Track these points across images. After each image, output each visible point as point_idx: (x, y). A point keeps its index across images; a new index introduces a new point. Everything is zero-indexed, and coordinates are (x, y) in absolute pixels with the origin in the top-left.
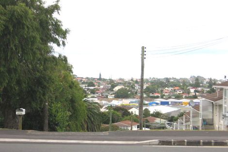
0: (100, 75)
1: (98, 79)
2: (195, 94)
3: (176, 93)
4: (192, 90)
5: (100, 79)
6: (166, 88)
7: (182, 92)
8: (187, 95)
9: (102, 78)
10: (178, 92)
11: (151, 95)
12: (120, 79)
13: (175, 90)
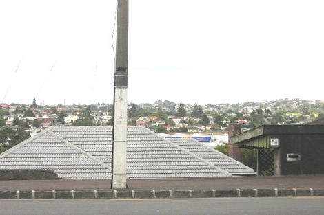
0: (34, 100)
2: (183, 126)
3: (153, 125)
4: (177, 121)
5: (34, 105)
6: (140, 118)
7: (163, 124)
8: (172, 128)
9: (37, 104)
10: (158, 124)
13: (151, 120)
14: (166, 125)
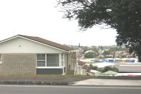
0: (79, 44)
1: (78, 46)
5: (79, 46)
6: (117, 52)
8: (129, 56)
9: (80, 46)
10: (124, 54)
11: (107, 56)
12: (93, 46)
13: (122, 52)
14: (127, 54)
